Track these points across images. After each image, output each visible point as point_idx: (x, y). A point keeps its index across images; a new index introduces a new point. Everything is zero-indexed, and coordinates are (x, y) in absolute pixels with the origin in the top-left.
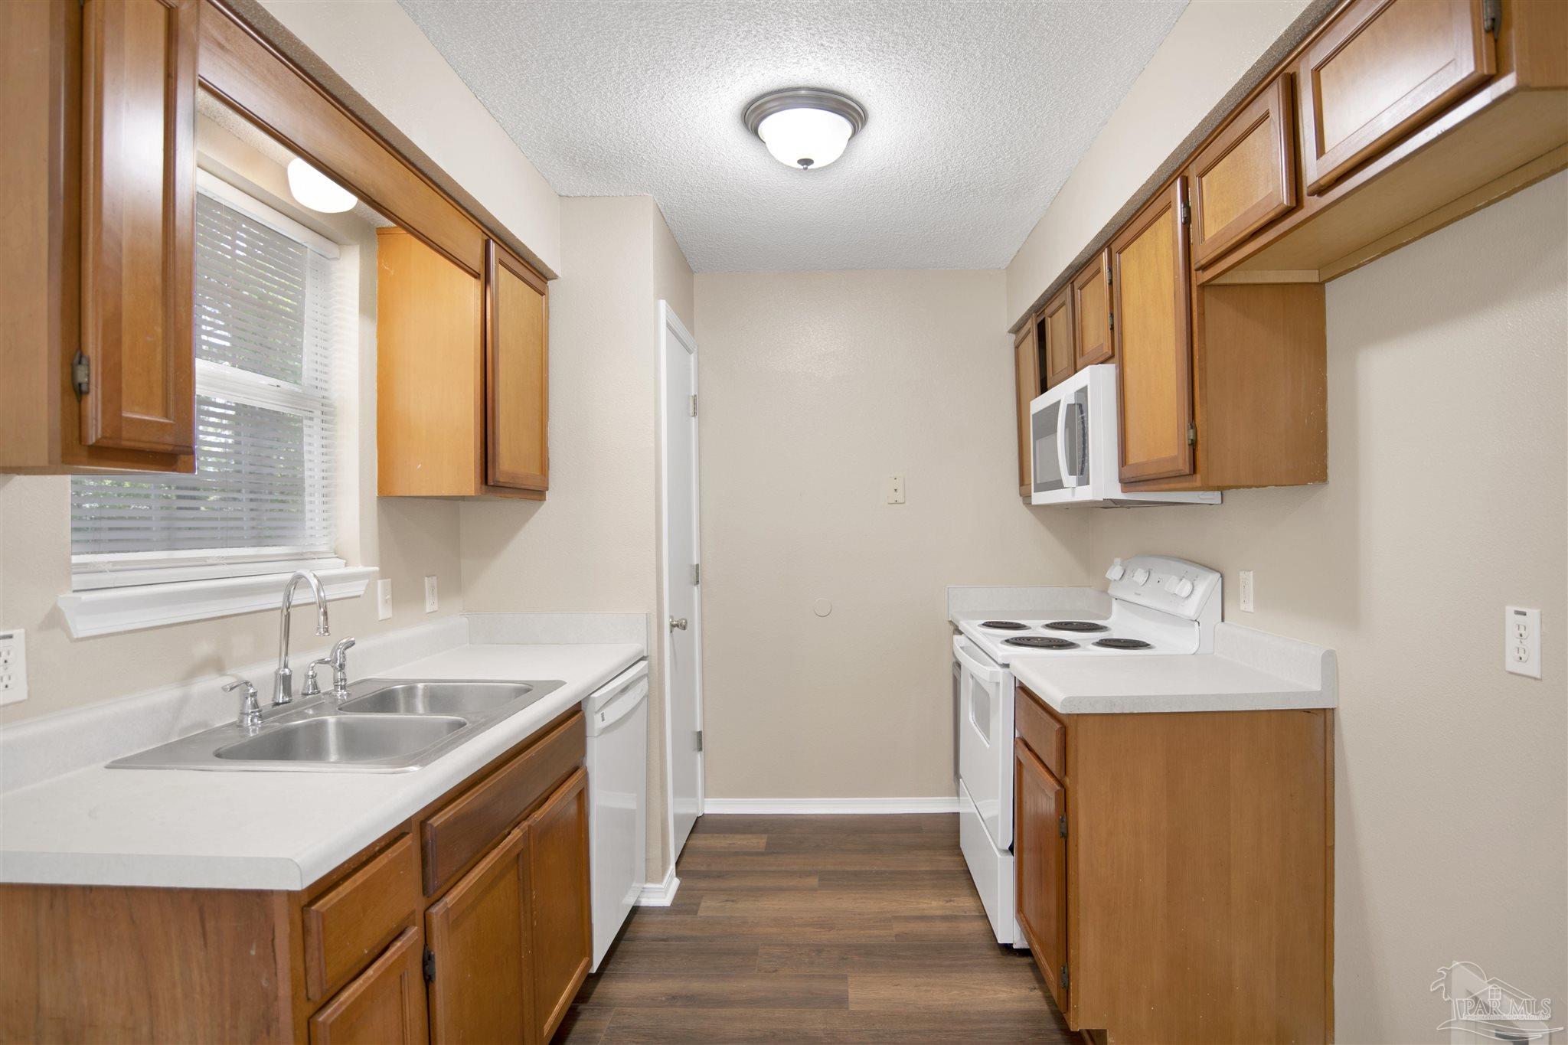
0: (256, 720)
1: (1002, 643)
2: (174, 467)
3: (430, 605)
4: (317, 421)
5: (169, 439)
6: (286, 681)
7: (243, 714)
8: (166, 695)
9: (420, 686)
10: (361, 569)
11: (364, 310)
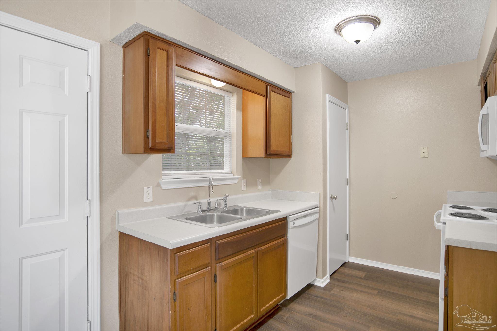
0: (200, 212)
1: (449, 214)
2: (170, 152)
3: (259, 187)
4: (227, 139)
5: (167, 146)
6: (209, 203)
7: (198, 210)
8: (182, 204)
9: (245, 208)
10: (237, 176)
11: (238, 109)
